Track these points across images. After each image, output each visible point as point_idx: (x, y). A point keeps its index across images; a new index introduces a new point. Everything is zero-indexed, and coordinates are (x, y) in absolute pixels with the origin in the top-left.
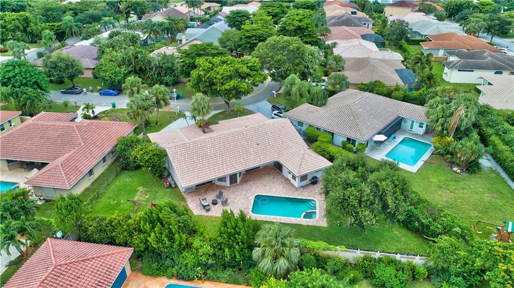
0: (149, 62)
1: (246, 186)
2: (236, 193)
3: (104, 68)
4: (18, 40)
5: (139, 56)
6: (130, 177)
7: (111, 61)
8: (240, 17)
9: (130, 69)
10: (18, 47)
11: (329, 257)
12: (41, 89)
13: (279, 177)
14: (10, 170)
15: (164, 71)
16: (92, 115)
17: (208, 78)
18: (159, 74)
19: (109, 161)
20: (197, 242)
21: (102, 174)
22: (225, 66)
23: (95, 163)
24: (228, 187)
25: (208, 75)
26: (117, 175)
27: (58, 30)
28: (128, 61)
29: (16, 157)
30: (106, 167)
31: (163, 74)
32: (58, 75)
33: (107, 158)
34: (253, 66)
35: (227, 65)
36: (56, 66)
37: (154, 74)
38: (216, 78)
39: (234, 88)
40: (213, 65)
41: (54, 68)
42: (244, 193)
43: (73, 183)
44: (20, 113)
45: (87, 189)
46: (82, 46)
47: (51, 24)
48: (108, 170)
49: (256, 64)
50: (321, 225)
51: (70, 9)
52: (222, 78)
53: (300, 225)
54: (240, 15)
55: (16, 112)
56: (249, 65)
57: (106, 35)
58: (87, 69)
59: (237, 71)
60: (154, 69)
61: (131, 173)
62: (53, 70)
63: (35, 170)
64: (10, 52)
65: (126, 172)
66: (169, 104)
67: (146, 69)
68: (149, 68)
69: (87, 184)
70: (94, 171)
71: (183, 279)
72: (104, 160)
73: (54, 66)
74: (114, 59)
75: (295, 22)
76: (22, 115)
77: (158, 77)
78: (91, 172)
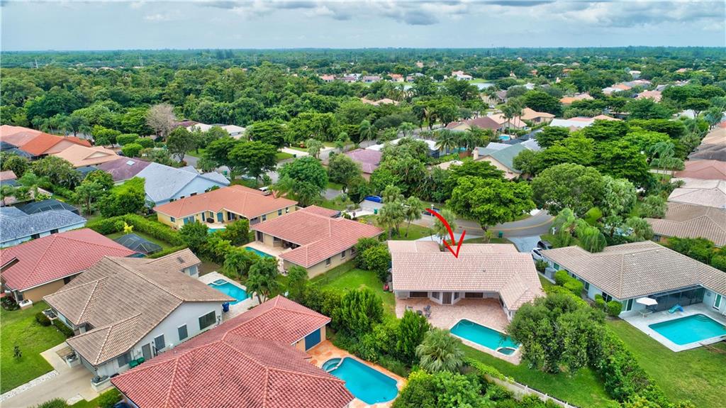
0: (423, 174)
1: (459, 309)
2: (444, 312)
3: (379, 175)
4: (317, 139)
5: (415, 167)
6: (359, 274)
7: (388, 168)
8: (555, 135)
9: (402, 179)
10: (316, 145)
11: (494, 384)
12: (319, 185)
13: (499, 310)
14: (274, 246)
15: (435, 186)
16: (352, 217)
17: (464, 197)
18: (429, 188)
19: (348, 257)
20: (377, 327)
21: (339, 266)
22: (487, 188)
23: (334, 254)
24: (440, 305)
25: (466, 194)
26: (350, 271)
27: (355, 132)
28: (403, 171)
29: (280, 236)
30: (344, 261)
31: (433, 188)
32: (338, 175)
33: (347, 254)
34: (521, 193)
35: (490, 188)
36: (339, 167)
37: (425, 187)
38: (472, 199)
39: (489, 212)
40: (475, 184)
41: (336, 169)
42: (452, 313)
43: (311, 264)
44: (297, 203)
45: (322, 275)
46: (371, 150)
47: (351, 126)
48: (344, 264)
49: (525, 191)
50: (512, 362)
51: (374, 112)
52: (478, 200)
53: (489, 355)
54: (555, 133)
55: (294, 201)
56: (517, 191)
57: (396, 142)
58: (365, 173)
59: (498, 195)
60: (426, 182)
61: (362, 272)
62: (334, 170)
63: (290, 249)
64: (308, 149)
65: (358, 270)
66: (420, 218)
67: (418, 181)
68: (422, 181)
69: (323, 269)
70: (332, 261)
71: (360, 357)
72: (343, 254)
73: (336, 166)
74: (390, 167)
75: (616, 148)
76: (298, 205)
77: (428, 191)
78: (328, 260)
